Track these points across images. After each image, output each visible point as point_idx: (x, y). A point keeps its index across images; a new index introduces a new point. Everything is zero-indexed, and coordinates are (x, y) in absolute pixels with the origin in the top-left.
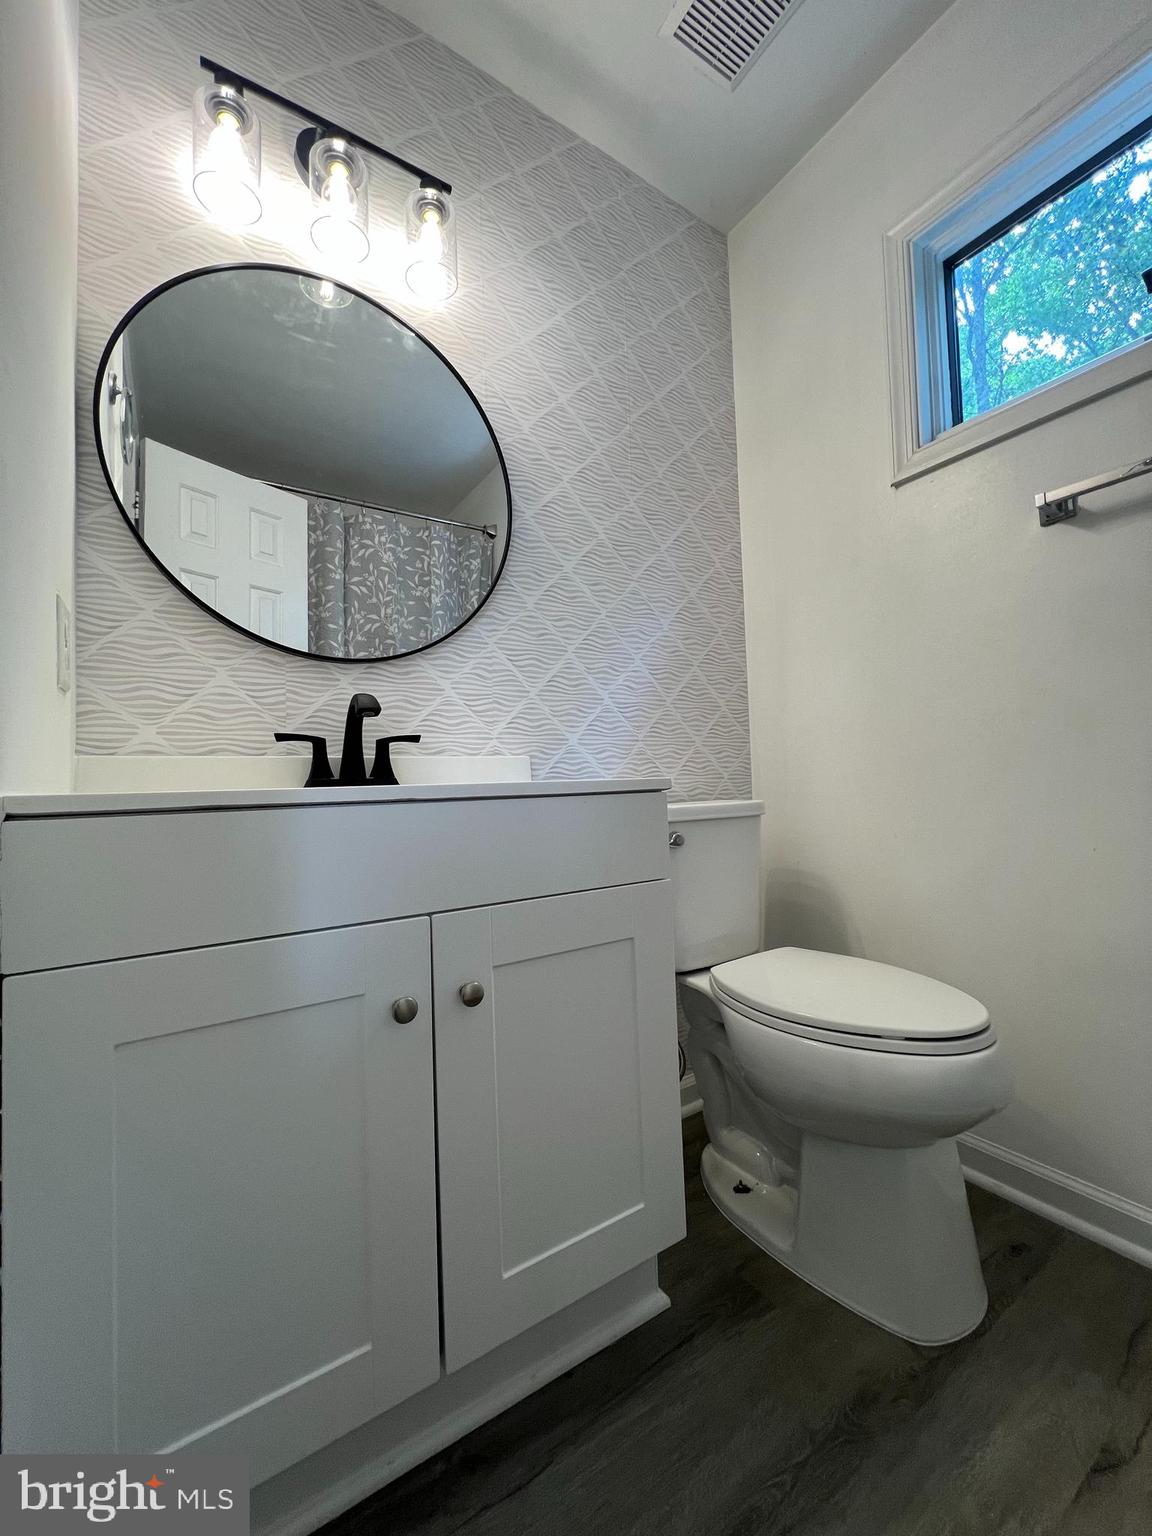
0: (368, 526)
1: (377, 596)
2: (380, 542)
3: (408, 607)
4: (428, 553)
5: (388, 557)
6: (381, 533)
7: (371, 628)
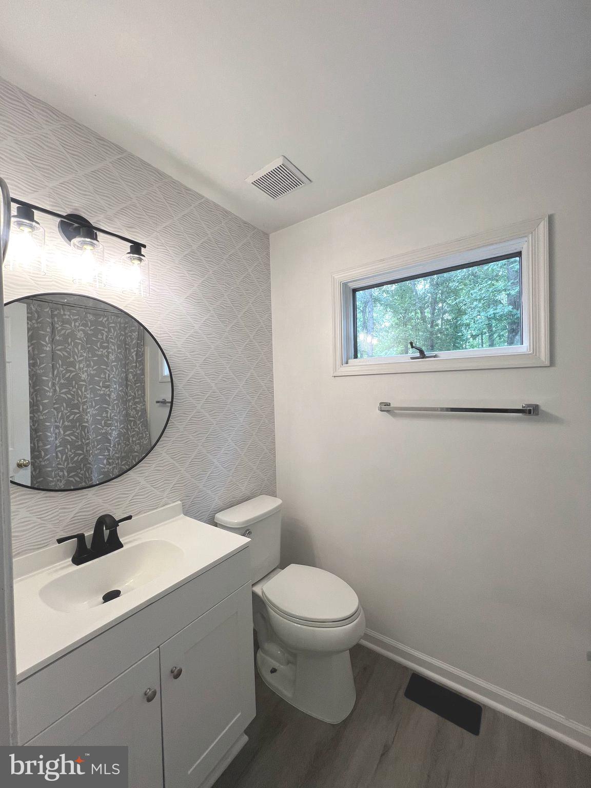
0: (67, 317)
1: (74, 358)
2: (75, 326)
3: (93, 361)
4: (106, 330)
5: (80, 334)
6: (75, 320)
7: (70, 375)
